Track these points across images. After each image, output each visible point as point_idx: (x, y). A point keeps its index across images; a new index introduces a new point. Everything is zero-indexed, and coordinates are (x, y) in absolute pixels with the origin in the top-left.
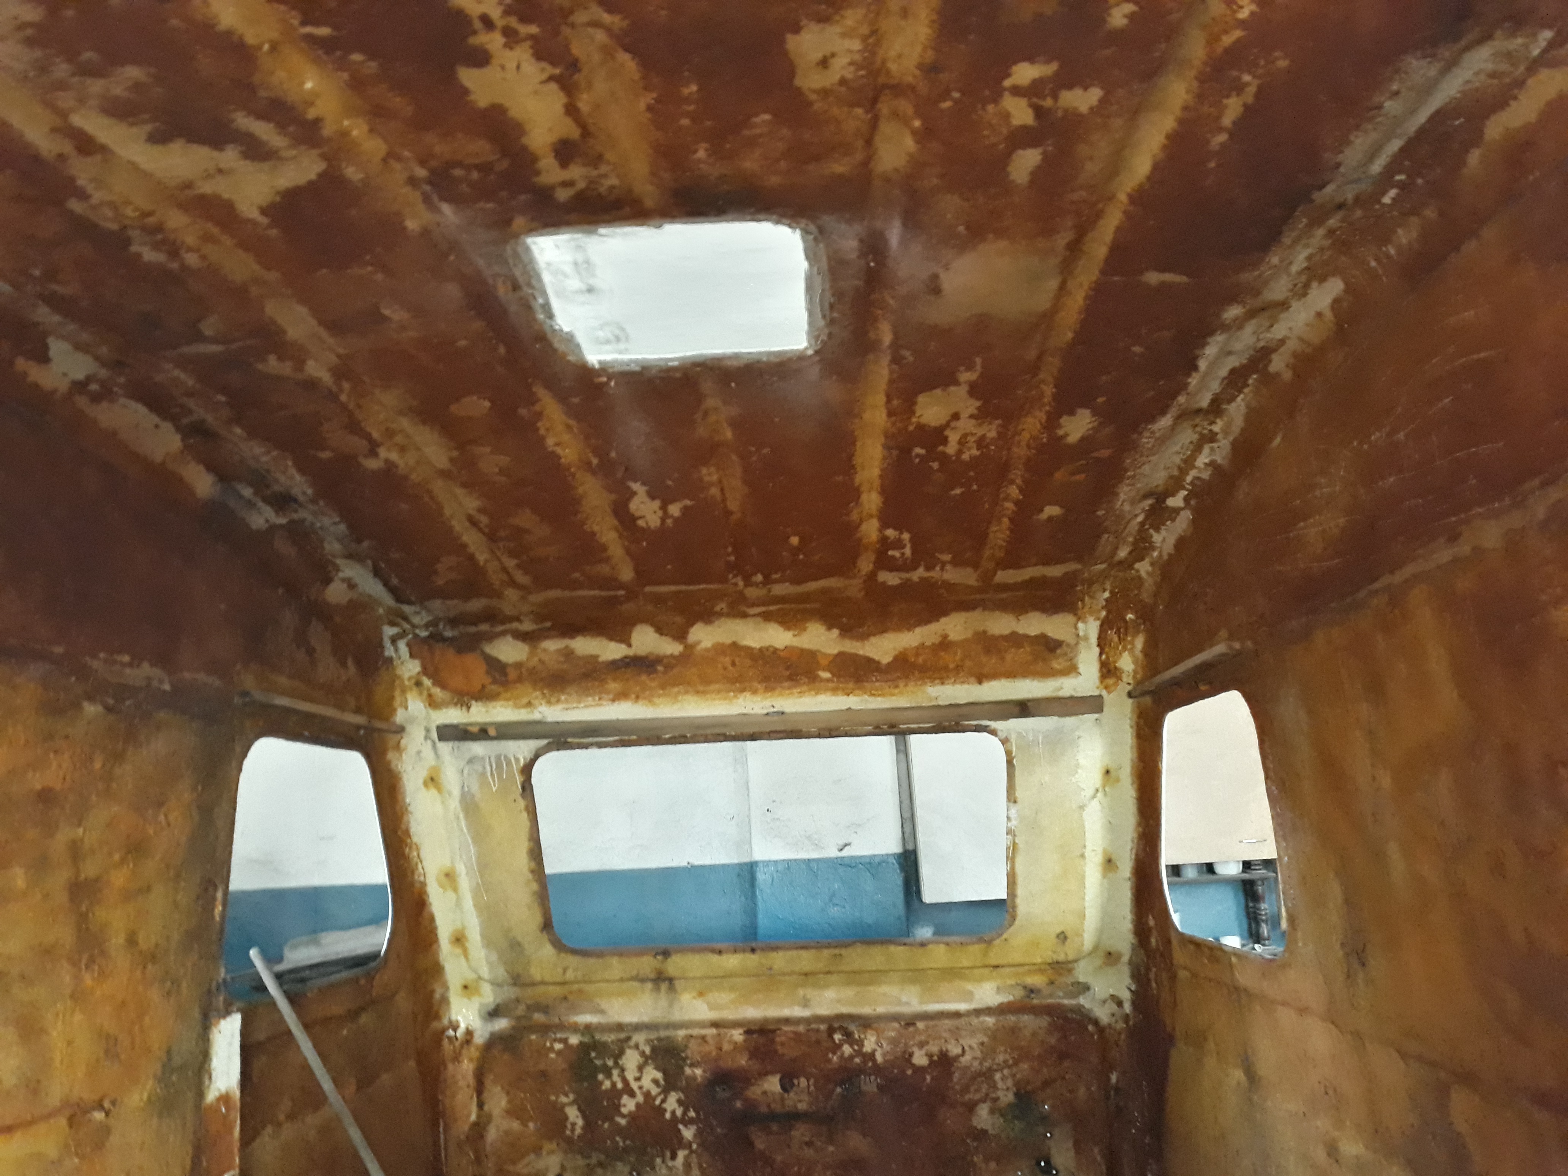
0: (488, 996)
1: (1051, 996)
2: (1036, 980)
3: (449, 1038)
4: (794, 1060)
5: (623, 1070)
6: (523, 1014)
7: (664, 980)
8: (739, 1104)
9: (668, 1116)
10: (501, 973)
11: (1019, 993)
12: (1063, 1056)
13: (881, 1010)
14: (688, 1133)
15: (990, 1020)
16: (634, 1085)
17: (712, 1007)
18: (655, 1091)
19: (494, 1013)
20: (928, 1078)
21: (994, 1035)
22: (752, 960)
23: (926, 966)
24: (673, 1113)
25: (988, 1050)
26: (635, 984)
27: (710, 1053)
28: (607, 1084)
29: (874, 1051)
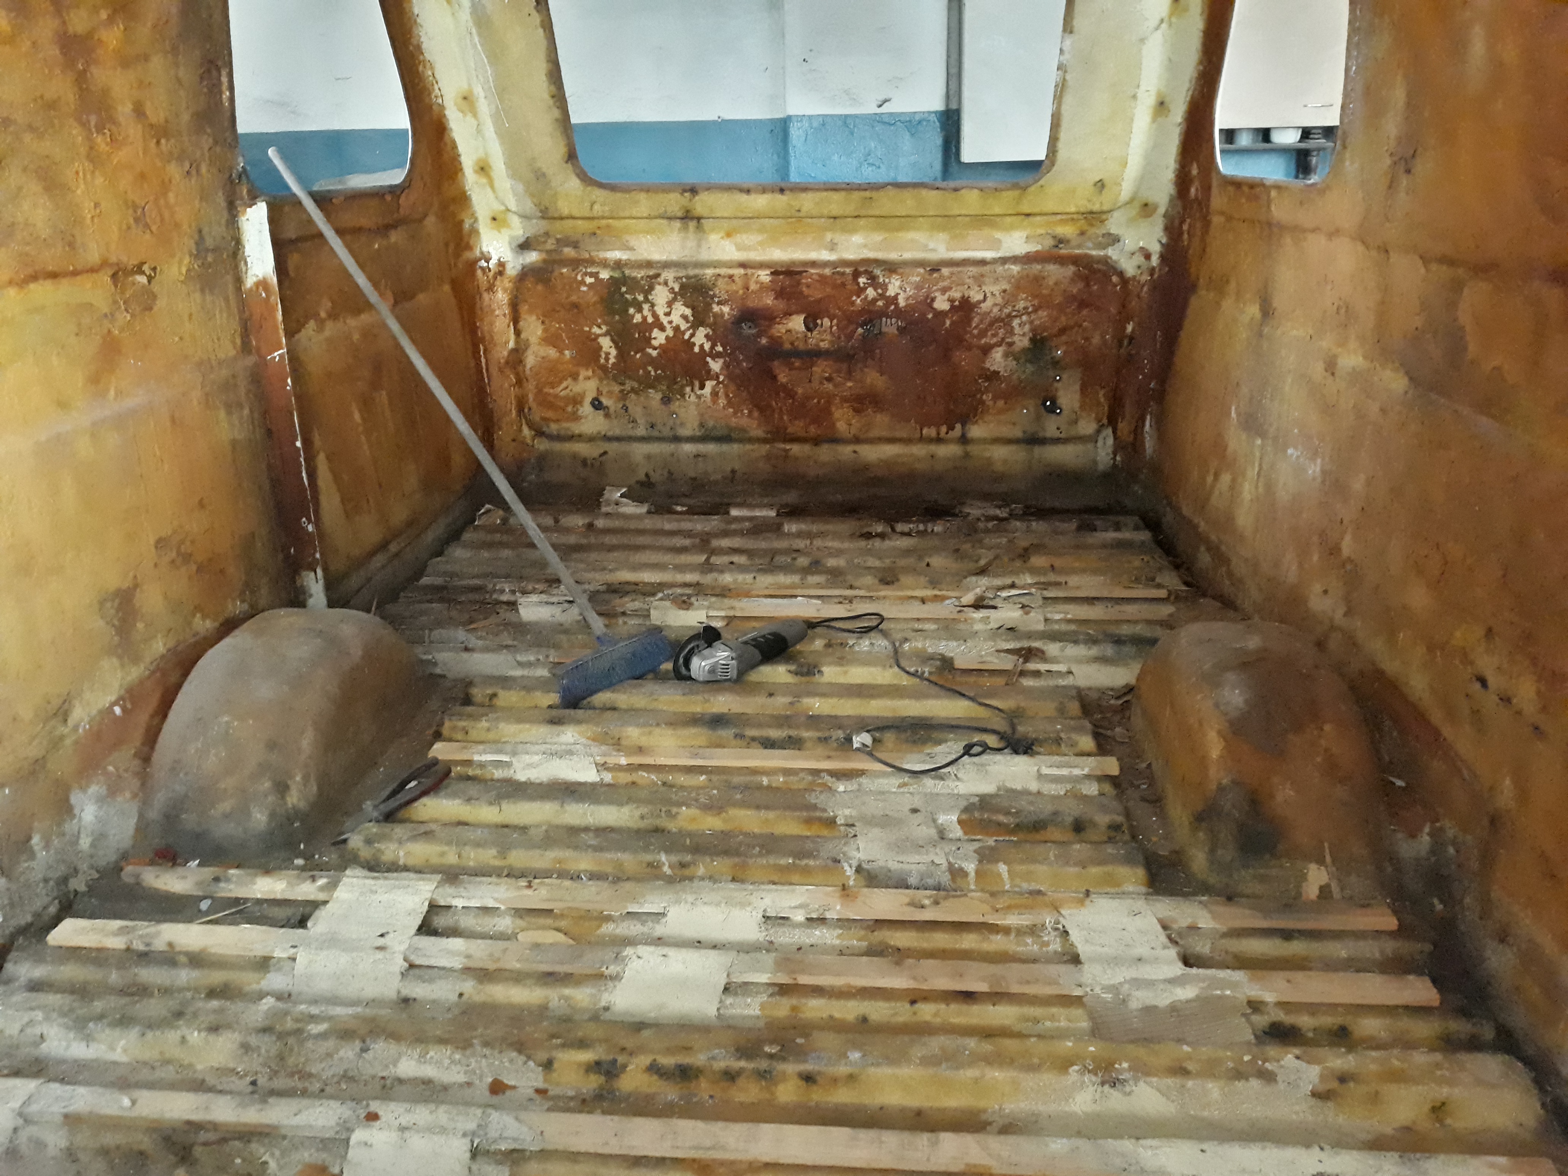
0: (518, 229)
1: (1079, 246)
2: (1067, 231)
3: (482, 268)
4: (819, 301)
5: (653, 305)
6: (553, 247)
7: (692, 218)
8: (764, 341)
9: (697, 349)
10: (529, 206)
11: (1049, 242)
12: (1083, 304)
13: (908, 255)
14: (715, 366)
15: (1015, 269)
16: (664, 320)
17: (739, 248)
18: (684, 326)
19: (524, 246)
20: (948, 323)
21: (1019, 285)
22: (781, 201)
23: (956, 212)
24: (702, 346)
25: (1009, 297)
26: (665, 222)
27: (737, 292)
28: (638, 318)
29: (898, 294)
